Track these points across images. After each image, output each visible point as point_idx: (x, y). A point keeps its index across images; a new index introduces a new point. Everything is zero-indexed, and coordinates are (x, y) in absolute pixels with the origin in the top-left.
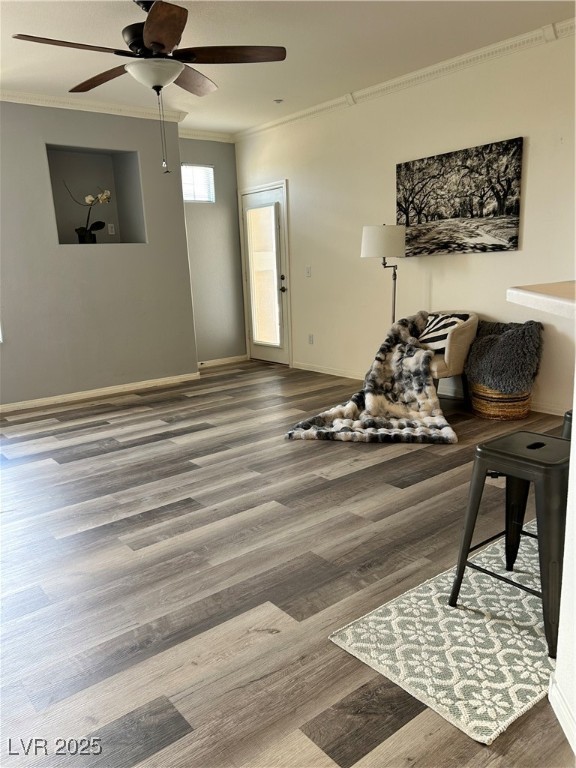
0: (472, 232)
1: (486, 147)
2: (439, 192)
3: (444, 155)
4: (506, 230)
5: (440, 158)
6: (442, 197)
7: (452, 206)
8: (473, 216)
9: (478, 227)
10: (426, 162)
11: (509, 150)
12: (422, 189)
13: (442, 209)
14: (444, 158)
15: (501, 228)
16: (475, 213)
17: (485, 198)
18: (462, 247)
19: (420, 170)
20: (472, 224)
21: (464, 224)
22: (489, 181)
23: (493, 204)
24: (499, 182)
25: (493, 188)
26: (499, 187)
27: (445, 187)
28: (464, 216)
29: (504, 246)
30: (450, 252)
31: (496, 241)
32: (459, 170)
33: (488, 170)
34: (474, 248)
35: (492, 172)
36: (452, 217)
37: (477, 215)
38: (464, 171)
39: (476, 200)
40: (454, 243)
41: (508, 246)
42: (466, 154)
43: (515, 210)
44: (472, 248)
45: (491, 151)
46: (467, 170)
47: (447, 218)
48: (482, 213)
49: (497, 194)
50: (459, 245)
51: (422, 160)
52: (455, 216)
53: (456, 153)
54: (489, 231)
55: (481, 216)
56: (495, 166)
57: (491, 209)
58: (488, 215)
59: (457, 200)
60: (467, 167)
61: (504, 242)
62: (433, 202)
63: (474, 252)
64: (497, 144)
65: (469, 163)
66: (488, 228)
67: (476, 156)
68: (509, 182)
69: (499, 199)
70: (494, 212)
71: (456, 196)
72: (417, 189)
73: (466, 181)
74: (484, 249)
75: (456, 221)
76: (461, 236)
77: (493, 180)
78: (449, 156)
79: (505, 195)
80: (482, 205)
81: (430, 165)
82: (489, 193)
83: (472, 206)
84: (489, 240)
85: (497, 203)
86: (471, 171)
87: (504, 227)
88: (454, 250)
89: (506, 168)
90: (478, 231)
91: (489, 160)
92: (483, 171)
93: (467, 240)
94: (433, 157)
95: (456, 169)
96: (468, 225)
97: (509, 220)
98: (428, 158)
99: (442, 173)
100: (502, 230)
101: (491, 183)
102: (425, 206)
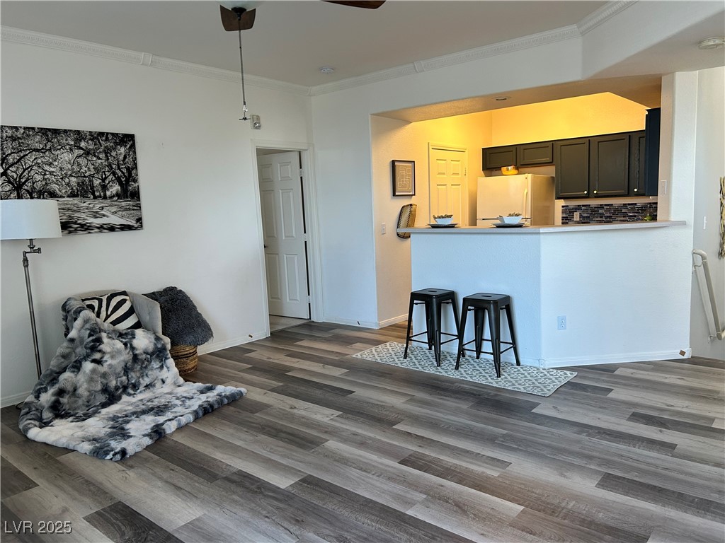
0: (97, 212)
1: (101, 134)
2: (47, 168)
3: (49, 130)
4: (132, 212)
5: (44, 132)
6: (51, 173)
7: (68, 184)
8: (95, 197)
9: (103, 208)
10: (22, 131)
11: (126, 142)
12: (19, 161)
13: (55, 187)
14: (50, 134)
15: (126, 209)
16: (97, 194)
17: (107, 182)
18: (86, 228)
19: (13, 139)
20: (97, 205)
21: (85, 204)
22: (110, 165)
23: (115, 188)
24: (119, 168)
25: (114, 174)
26: (120, 174)
27: (56, 163)
28: (84, 196)
29: (133, 226)
30: (70, 232)
31: (124, 222)
32: (71, 150)
33: (106, 156)
34: (101, 228)
35: (111, 159)
36: (68, 196)
37: (100, 196)
38: (77, 152)
39: (97, 182)
40: (75, 223)
41: (136, 226)
42: (79, 136)
43: (136, 195)
44: (98, 228)
45: (107, 139)
46: (82, 152)
47: (61, 197)
48: (105, 195)
49: (118, 179)
50: (82, 226)
51: (17, 128)
52: (73, 195)
53: (65, 131)
54: (115, 212)
55: (105, 197)
56: (114, 154)
57: (114, 192)
58: (111, 197)
59: (73, 179)
60: (82, 149)
61: (133, 223)
62: (38, 177)
63: (101, 232)
64: (112, 134)
65: (83, 144)
66: (114, 209)
67: (92, 140)
68: (129, 170)
69: (121, 184)
70: (118, 195)
71: (71, 176)
72: (10, 159)
73: (83, 161)
74: (112, 229)
75: (76, 201)
76: (83, 216)
77: (114, 166)
78: (56, 132)
79: (128, 181)
80: (104, 188)
81: (28, 136)
82: (110, 177)
83: (92, 187)
84: (116, 220)
85: (119, 188)
86: (88, 152)
87: (129, 209)
88: (76, 230)
89: (125, 157)
90: (103, 212)
91: (106, 147)
92: (101, 156)
93: (91, 220)
94: (33, 129)
95: (68, 147)
96: (91, 206)
97: (134, 203)
98: (25, 128)
99: (48, 148)
100: (128, 212)
101: (112, 168)
102: (26, 181)
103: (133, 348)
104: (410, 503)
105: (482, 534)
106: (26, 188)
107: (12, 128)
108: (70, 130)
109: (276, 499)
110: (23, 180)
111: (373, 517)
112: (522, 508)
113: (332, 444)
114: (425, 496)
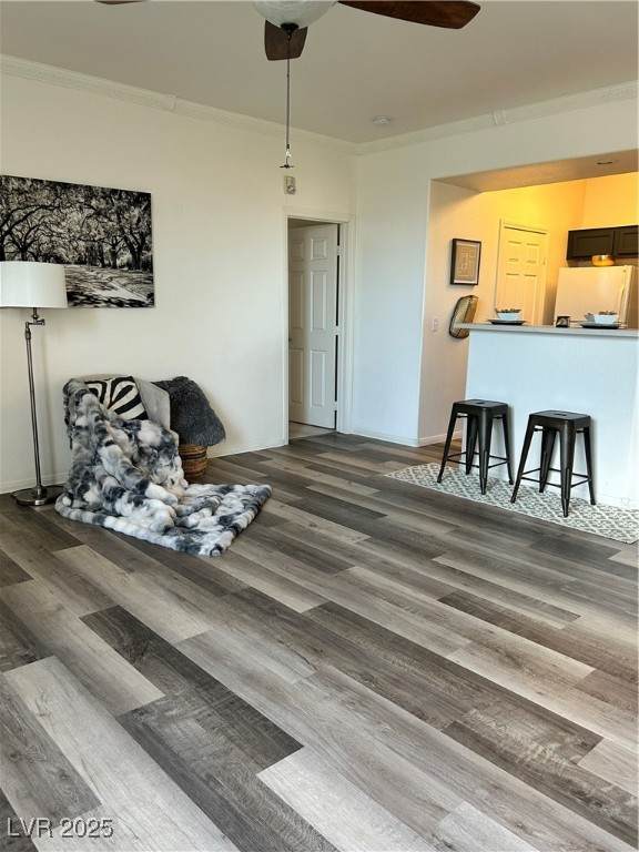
0: (105, 283)
1: (114, 191)
2: (54, 228)
3: (59, 184)
4: (144, 286)
5: (53, 185)
6: (59, 235)
7: (75, 249)
8: (104, 266)
9: (111, 279)
10: (29, 183)
11: (141, 202)
12: (25, 218)
13: (61, 251)
14: (58, 188)
15: (137, 282)
16: (106, 262)
17: (117, 248)
18: (92, 301)
19: (20, 192)
20: (106, 275)
21: (93, 274)
22: (122, 229)
23: (126, 257)
24: (131, 233)
25: (126, 239)
26: (132, 239)
27: (63, 224)
28: (93, 264)
29: (144, 303)
30: (76, 305)
31: (134, 297)
32: (81, 208)
33: (119, 218)
34: (109, 302)
35: (123, 221)
36: (76, 263)
37: (109, 265)
38: (87, 212)
39: (106, 248)
40: (82, 294)
41: (147, 302)
42: (90, 192)
43: (148, 266)
44: (106, 302)
45: (120, 198)
46: (92, 211)
47: (68, 263)
48: (115, 263)
49: (130, 246)
50: (89, 298)
51: (23, 180)
52: (80, 262)
53: (76, 186)
54: (125, 285)
55: (115, 267)
56: (126, 216)
57: (125, 261)
58: (122, 267)
59: (82, 243)
60: (92, 207)
61: (143, 298)
62: (45, 239)
63: (108, 306)
64: (126, 192)
65: (94, 203)
66: (124, 281)
67: (104, 198)
68: (143, 236)
69: (132, 252)
70: (128, 265)
71: (79, 239)
72: (16, 216)
73: (93, 223)
74: (120, 304)
75: (83, 268)
76: (91, 287)
77: (126, 231)
78: (65, 186)
79: (140, 249)
80: (114, 255)
81: (36, 190)
82: (122, 243)
83: (102, 254)
84: (125, 294)
85: (131, 256)
86: (98, 213)
87: (141, 282)
88: (82, 303)
89: (139, 221)
90: (111, 284)
91: (118, 207)
92: (113, 217)
93: (98, 292)
94: (41, 181)
95: (78, 205)
96: (99, 276)
97: (146, 276)
98: (33, 180)
99: (56, 205)
100: (139, 286)
101: (124, 232)
102: (31, 243)
103: (138, 441)
104: (453, 648)
105: (540, 693)
106: (31, 250)
107: (19, 179)
108: (82, 186)
109: (292, 624)
110: (28, 241)
111: (406, 658)
112: (592, 669)
113: (358, 571)
114: (469, 642)
